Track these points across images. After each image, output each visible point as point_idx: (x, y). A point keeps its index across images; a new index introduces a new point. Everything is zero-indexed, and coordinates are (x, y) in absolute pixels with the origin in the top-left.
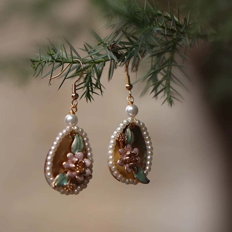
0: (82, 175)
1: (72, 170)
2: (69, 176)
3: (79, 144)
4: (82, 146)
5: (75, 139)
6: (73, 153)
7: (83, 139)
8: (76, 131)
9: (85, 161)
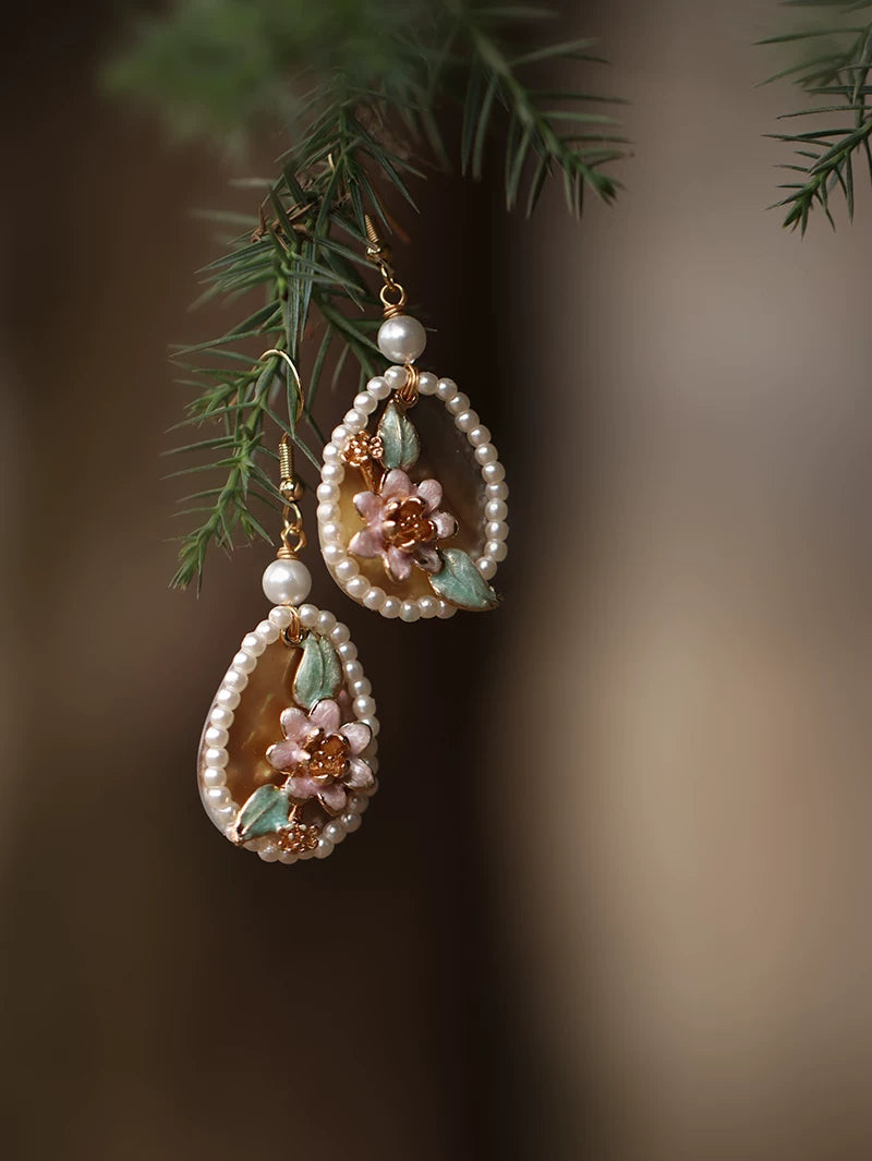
0: (339, 788)
1: (300, 771)
2: (291, 798)
3: (321, 670)
4: (334, 676)
5: (305, 652)
6: (299, 707)
7: (335, 651)
8: (309, 625)
9: (346, 734)
